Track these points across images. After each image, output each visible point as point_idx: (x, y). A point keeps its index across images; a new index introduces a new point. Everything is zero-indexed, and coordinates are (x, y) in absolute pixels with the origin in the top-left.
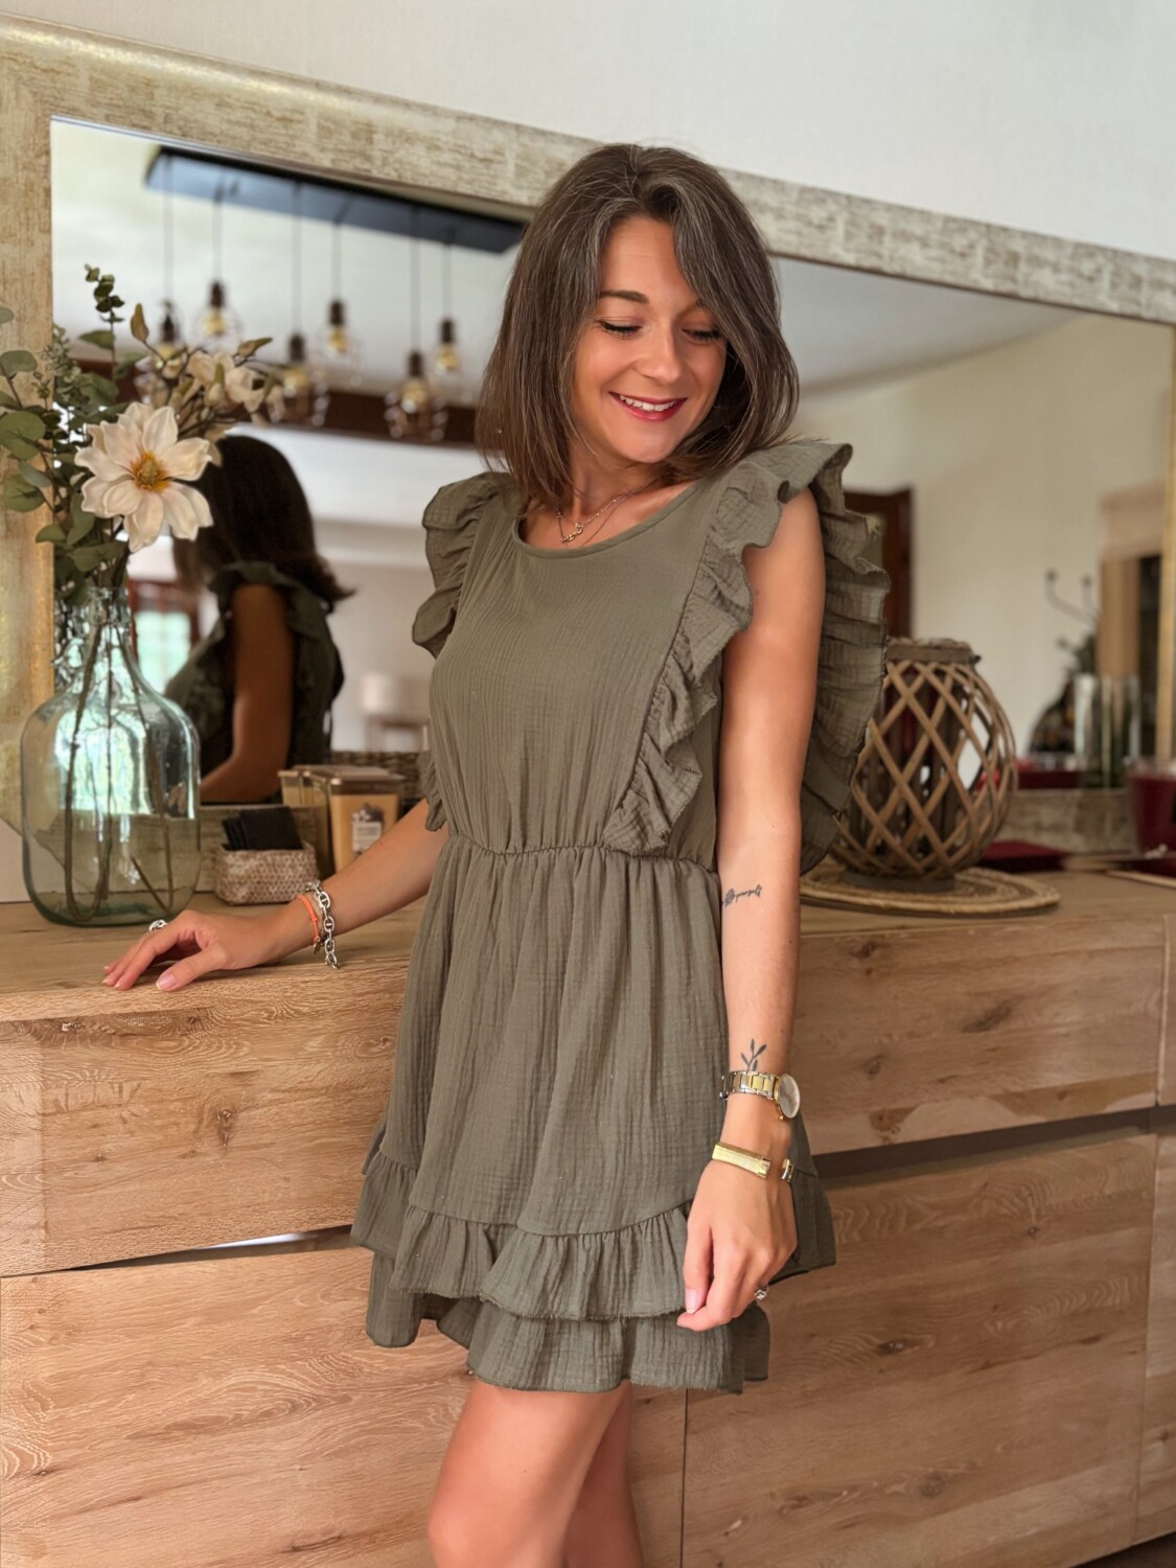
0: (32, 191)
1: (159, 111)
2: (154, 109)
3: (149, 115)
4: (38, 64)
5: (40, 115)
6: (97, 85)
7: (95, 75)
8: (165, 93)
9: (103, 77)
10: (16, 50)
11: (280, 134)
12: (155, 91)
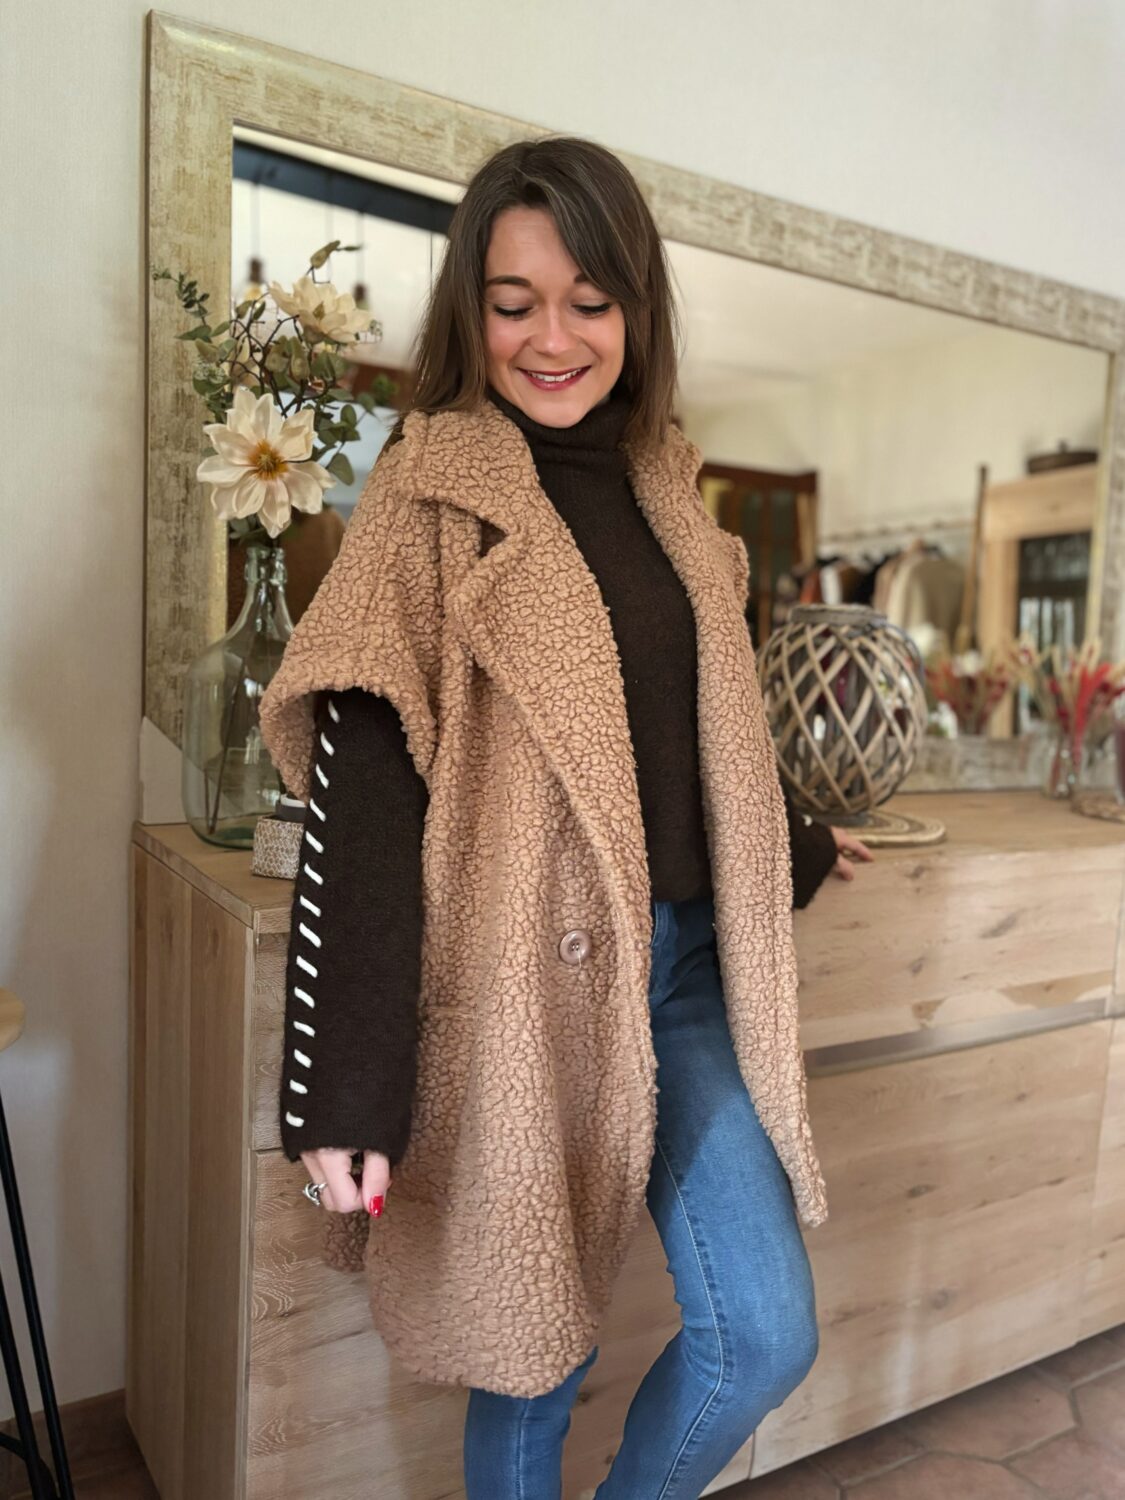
0: (215, 187)
1: (323, 120)
2: (319, 118)
3: (315, 123)
4: (222, 71)
5: (223, 118)
6: (271, 93)
7: (270, 84)
8: (329, 104)
9: (276, 87)
10: (204, 57)
11: (423, 148)
12: (322, 103)
